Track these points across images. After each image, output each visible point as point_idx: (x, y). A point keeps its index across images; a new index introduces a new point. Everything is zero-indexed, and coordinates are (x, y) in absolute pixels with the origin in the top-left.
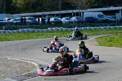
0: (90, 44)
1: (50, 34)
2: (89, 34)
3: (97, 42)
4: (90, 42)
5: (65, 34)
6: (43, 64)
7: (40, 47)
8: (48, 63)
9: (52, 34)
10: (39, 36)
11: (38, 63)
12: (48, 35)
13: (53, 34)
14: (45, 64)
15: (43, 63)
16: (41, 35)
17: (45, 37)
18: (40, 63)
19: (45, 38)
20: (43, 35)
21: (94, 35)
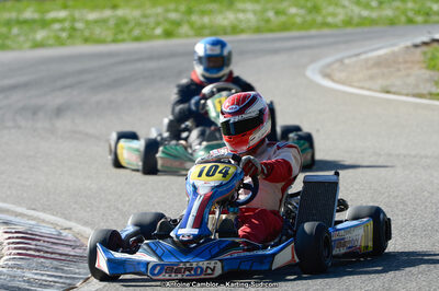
0: (381, 82)
1: (92, 16)
2: (374, 15)
3: (427, 74)
4: (375, 71)
5: (203, 13)
6: (45, 230)
7: (24, 109)
8: (78, 220)
9: (108, 13)
10: (15, 30)
11: (6, 223)
12: (79, 25)
13: (120, 12)
14: (55, 225)
15: (47, 223)
16: (33, 21)
17: (58, 38)
18: (23, 224)
19: (60, 42)
20: (44, 24)
21: (410, 21)
